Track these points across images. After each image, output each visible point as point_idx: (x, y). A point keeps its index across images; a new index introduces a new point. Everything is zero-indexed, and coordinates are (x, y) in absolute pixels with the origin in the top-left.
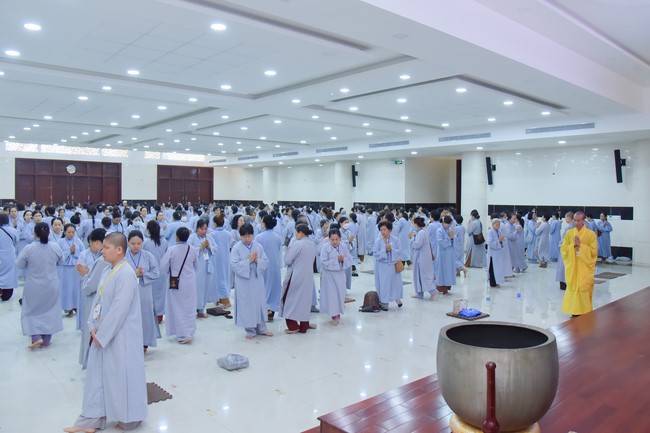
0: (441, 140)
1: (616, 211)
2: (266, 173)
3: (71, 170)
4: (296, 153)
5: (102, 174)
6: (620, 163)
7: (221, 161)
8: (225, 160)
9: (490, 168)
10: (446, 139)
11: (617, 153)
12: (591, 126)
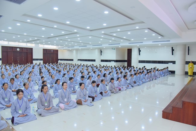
0: (129, 43)
1: (171, 62)
2: (74, 51)
3: (18, 50)
4: (86, 46)
5: (27, 51)
6: (173, 50)
7: (62, 48)
8: (63, 48)
9: (140, 51)
10: (131, 43)
11: (172, 48)
12: (169, 41)
